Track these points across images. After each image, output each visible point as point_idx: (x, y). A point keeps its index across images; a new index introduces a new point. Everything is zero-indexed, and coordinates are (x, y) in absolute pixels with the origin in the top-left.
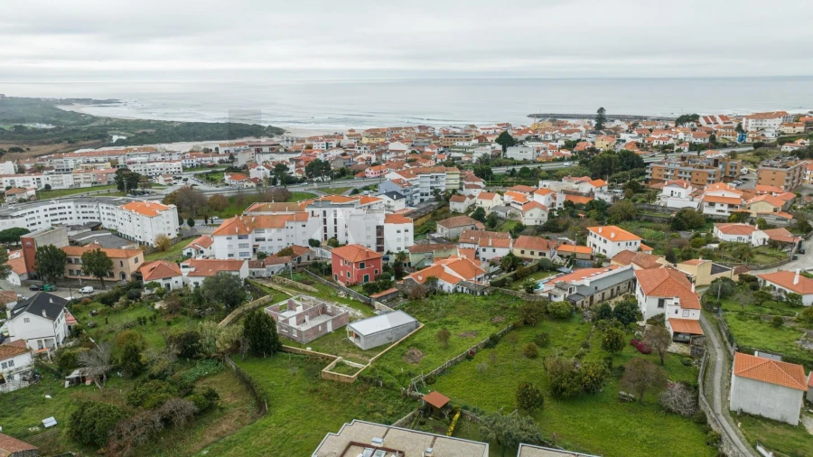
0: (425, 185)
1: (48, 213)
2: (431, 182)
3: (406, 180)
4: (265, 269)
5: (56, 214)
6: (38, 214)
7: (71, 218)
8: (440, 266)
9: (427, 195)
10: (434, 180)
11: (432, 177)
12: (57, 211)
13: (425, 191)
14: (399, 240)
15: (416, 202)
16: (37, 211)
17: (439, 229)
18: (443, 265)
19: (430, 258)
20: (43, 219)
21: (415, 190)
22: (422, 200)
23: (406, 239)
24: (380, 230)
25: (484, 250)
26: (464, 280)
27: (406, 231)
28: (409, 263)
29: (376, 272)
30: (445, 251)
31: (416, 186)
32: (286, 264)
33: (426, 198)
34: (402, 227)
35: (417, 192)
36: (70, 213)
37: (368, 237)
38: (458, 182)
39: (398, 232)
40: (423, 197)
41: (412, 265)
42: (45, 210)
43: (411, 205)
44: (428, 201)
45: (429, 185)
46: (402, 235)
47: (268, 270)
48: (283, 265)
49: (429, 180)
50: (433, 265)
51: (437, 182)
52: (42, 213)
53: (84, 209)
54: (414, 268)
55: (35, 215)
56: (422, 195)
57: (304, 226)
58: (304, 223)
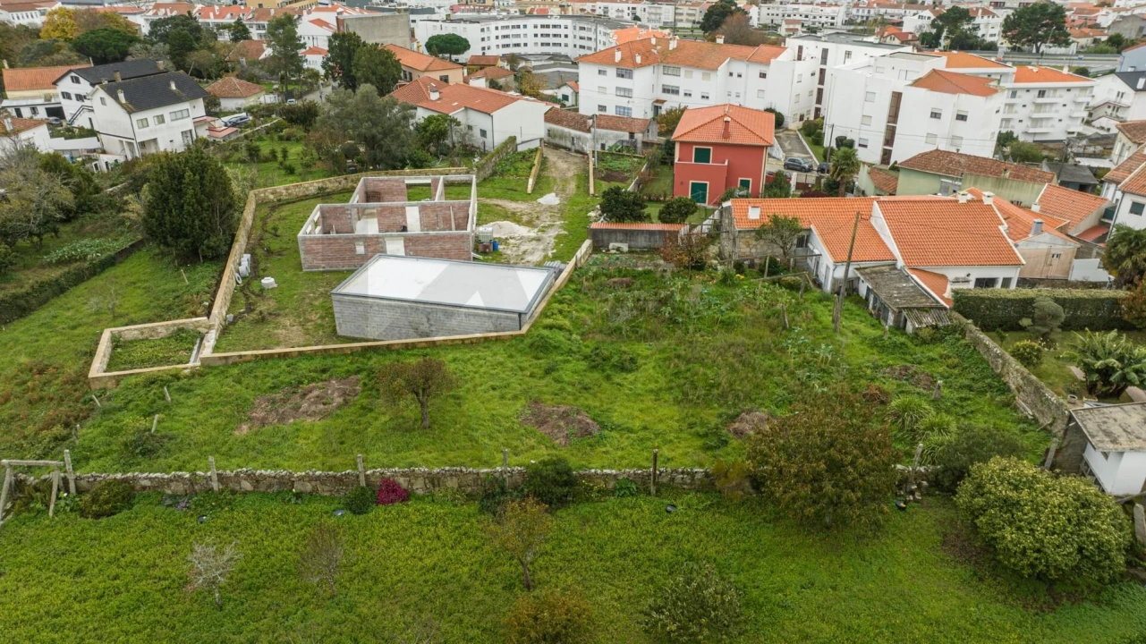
1: (540, 31)
4: (589, 136)
5: (548, 35)
6: (525, 31)
7: (566, 45)
12: (551, 31)
14: (933, 137)
16: (525, 26)
20: (531, 40)
26: (900, 263)
27: (961, 118)
30: (999, 182)
32: (632, 135)
36: (566, 36)
37: (866, 119)
39: (935, 115)
42: (536, 27)
47: (595, 139)
48: (626, 136)
52: (530, 31)
53: (583, 33)
55: (521, 31)
57: (763, 75)
58: (763, 69)
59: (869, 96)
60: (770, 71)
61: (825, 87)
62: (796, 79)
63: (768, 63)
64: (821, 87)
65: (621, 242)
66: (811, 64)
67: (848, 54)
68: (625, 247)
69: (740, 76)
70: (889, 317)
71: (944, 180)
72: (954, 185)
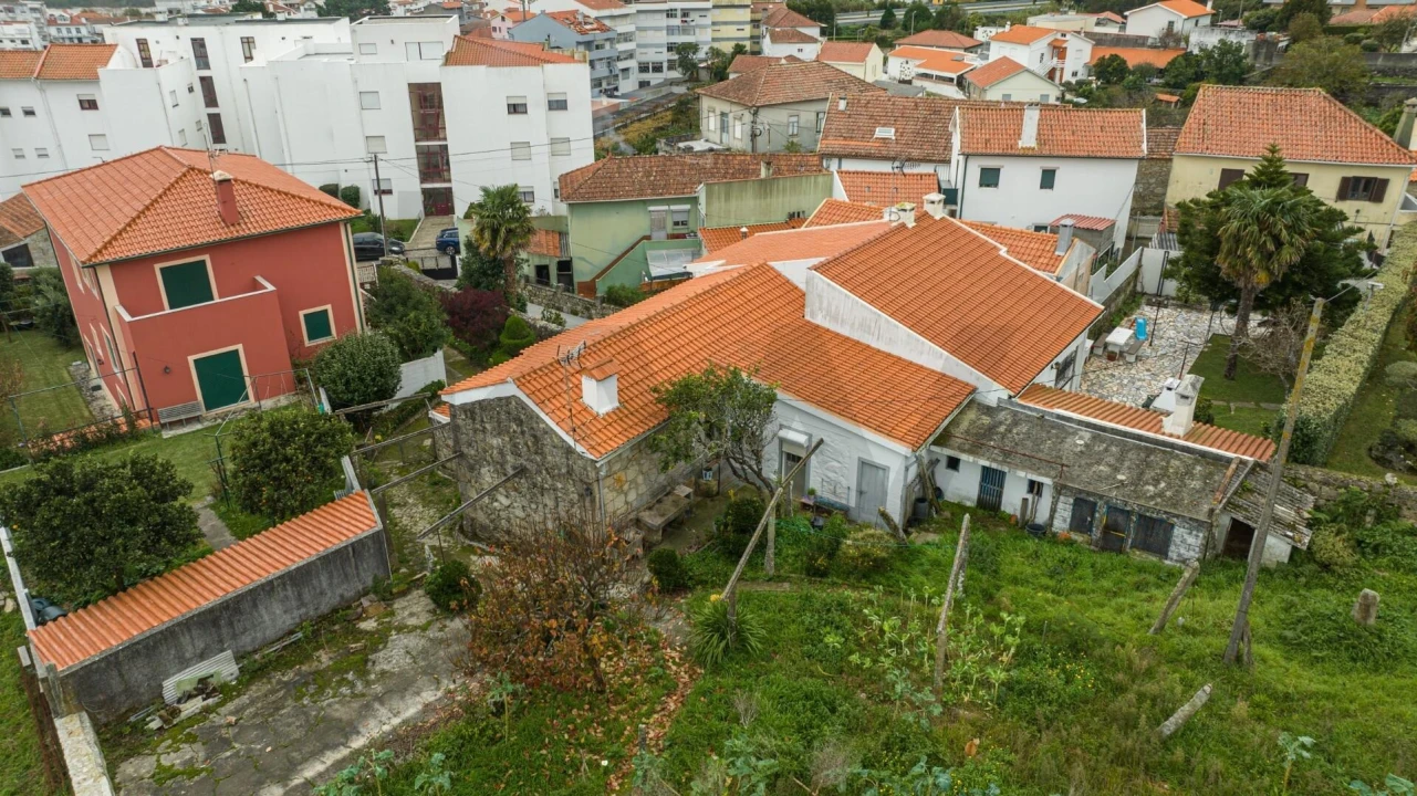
0: (651, 37)
2: (670, 30)
3: (593, 13)
8: (764, 274)
9: (658, 68)
10: (676, 22)
11: (670, 14)
13: (651, 56)
14: (520, 149)
15: (627, 85)
17: (710, 124)
18: (796, 270)
19: (682, 235)
21: (622, 47)
22: (643, 84)
23: (558, 144)
24: (427, 103)
25: (990, 178)
26: (993, 392)
27: (558, 105)
28: (565, 266)
30: (765, 187)
31: (627, 37)
33: (654, 78)
34: (530, 82)
35: (631, 56)
37: (374, 141)
38: (748, 31)
39: (515, 109)
40: (646, 76)
41: (582, 272)
43: (611, 93)
44: (660, 85)
45: (663, 38)
46: (536, 124)
49: (663, 21)
50: (706, 268)
51: (685, 30)
54: (589, 288)
56: (644, 68)
57: (90, 105)
58: (87, 92)
59: (367, 99)
60: (104, 93)
61: (224, 109)
62: (169, 102)
63: (94, 79)
64: (213, 110)
65: (202, 656)
66: (177, 71)
67: (248, 42)
68: (223, 667)
69: (29, 113)
70: (1178, 541)
71: (651, 208)
72: (673, 212)
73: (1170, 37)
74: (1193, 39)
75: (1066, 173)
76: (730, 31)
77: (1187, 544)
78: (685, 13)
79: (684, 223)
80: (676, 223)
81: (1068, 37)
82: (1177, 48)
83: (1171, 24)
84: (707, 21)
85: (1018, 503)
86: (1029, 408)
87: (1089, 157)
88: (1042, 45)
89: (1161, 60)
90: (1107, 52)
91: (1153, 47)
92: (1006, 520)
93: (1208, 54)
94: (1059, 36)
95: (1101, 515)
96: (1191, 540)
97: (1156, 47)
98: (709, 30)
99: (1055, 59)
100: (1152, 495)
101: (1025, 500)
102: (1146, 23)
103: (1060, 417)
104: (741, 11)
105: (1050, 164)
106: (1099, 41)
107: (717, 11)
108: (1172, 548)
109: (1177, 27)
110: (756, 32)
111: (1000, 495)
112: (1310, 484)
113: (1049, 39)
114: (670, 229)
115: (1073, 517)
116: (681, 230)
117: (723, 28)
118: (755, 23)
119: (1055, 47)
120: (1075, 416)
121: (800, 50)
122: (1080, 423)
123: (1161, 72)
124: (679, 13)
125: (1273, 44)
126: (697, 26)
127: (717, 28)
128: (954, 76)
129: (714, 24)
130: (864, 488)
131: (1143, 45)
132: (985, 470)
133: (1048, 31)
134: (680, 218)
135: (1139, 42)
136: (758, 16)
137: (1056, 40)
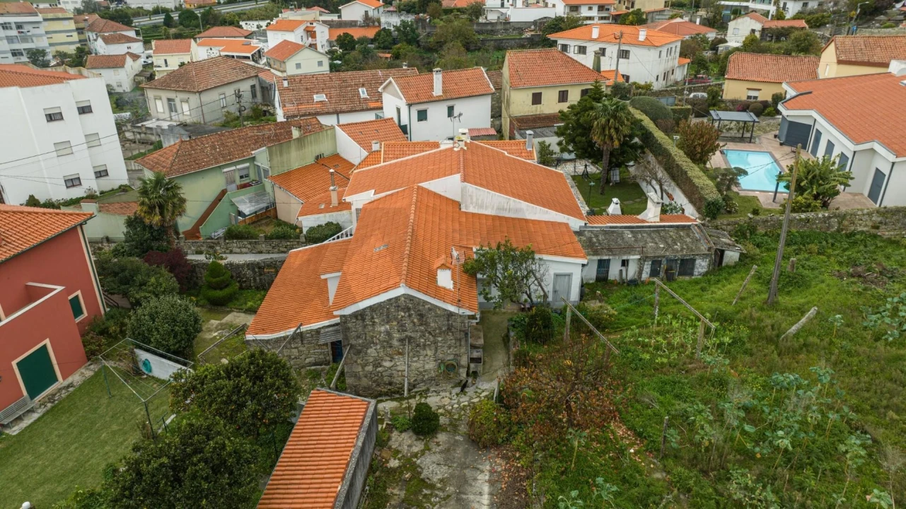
2: (12, 39)
10: (13, 33)
11: (6, 26)
14: (63, 148)
17: (158, 108)
19: (247, 184)
23: (92, 140)
25: (422, 116)
26: (576, 224)
27: (85, 110)
29: (76, 307)
34: (60, 96)
38: (75, 36)
41: (184, 224)
46: (73, 127)
51: (23, 39)
54: (193, 234)
70: (698, 266)
71: (225, 170)
72: (239, 170)
73: (368, 21)
74: (383, 20)
75: (459, 107)
76: (62, 38)
77: (702, 266)
78: (19, 26)
79: (247, 176)
80: (241, 177)
81: (315, 24)
82: (374, 26)
83: (366, 12)
84: (41, 31)
85: (617, 273)
86: (596, 227)
87: (470, 97)
88: (300, 31)
89: (370, 34)
90: (341, 32)
91: (360, 26)
92: (613, 283)
93: (397, 28)
94: (309, 25)
95: (664, 266)
96: (703, 264)
97: (363, 26)
98: (45, 38)
99: (310, 39)
100: (679, 250)
101: (621, 271)
102: (352, 13)
103: (611, 227)
104: (66, 22)
105: (450, 103)
106: (331, 25)
107: (46, 23)
108: (696, 270)
109: (371, 14)
110: (82, 37)
111: (607, 272)
112: (723, 227)
113: (303, 27)
114: (238, 182)
115: (651, 270)
116: (246, 181)
117: (53, 35)
118: (80, 31)
119: (308, 31)
120: (618, 225)
121: (129, 48)
122: (621, 227)
123: (372, 41)
124: (14, 26)
125: (423, 20)
126: (34, 35)
127: (49, 36)
128: (249, 55)
129: (47, 33)
130: (557, 288)
131: (355, 26)
132: (600, 261)
133: (301, 22)
134: (244, 173)
135: (352, 24)
136: (81, 25)
137: (307, 27)
